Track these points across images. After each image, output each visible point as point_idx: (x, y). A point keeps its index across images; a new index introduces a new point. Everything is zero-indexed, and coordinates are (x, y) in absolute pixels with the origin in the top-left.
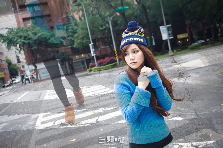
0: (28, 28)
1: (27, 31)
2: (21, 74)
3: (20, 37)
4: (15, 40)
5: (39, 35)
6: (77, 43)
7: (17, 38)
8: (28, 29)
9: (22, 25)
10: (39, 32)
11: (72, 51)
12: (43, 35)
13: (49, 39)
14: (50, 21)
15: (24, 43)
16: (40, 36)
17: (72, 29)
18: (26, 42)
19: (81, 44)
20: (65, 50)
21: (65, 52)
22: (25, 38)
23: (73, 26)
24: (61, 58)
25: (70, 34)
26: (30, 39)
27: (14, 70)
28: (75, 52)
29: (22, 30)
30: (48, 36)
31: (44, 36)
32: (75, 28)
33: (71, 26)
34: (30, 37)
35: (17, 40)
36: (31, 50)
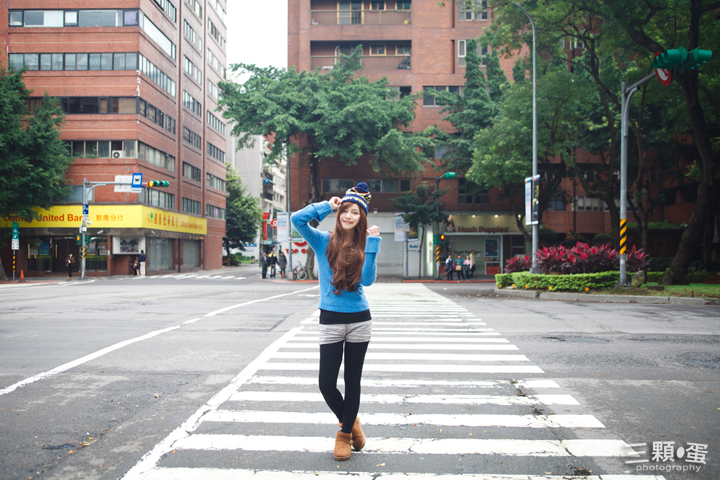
0: (321, 78)
1: (315, 88)
2: (263, 237)
3: (287, 106)
4: (267, 113)
5: (350, 108)
6: (480, 165)
7: (274, 106)
8: (318, 82)
9: (305, 66)
10: (354, 100)
11: (461, 191)
12: (363, 110)
13: (385, 130)
14: (406, 64)
15: (293, 130)
16: (353, 115)
17: (476, 107)
18: (302, 125)
19: (496, 174)
20: (433, 184)
21: (431, 190)
22: (302, 112)
23: (483, 99)
24: (413, 209)
25: (466, 126)
26: (318, 117)
27: (245, 218)
28: (469, 200)
29: (297, 83)
30: (382, 120)
31: (370, 116)
32: (491, 105)
33: (477, 95)
34: (317, 112)
35: (273, 115)
36: (312, 159)
